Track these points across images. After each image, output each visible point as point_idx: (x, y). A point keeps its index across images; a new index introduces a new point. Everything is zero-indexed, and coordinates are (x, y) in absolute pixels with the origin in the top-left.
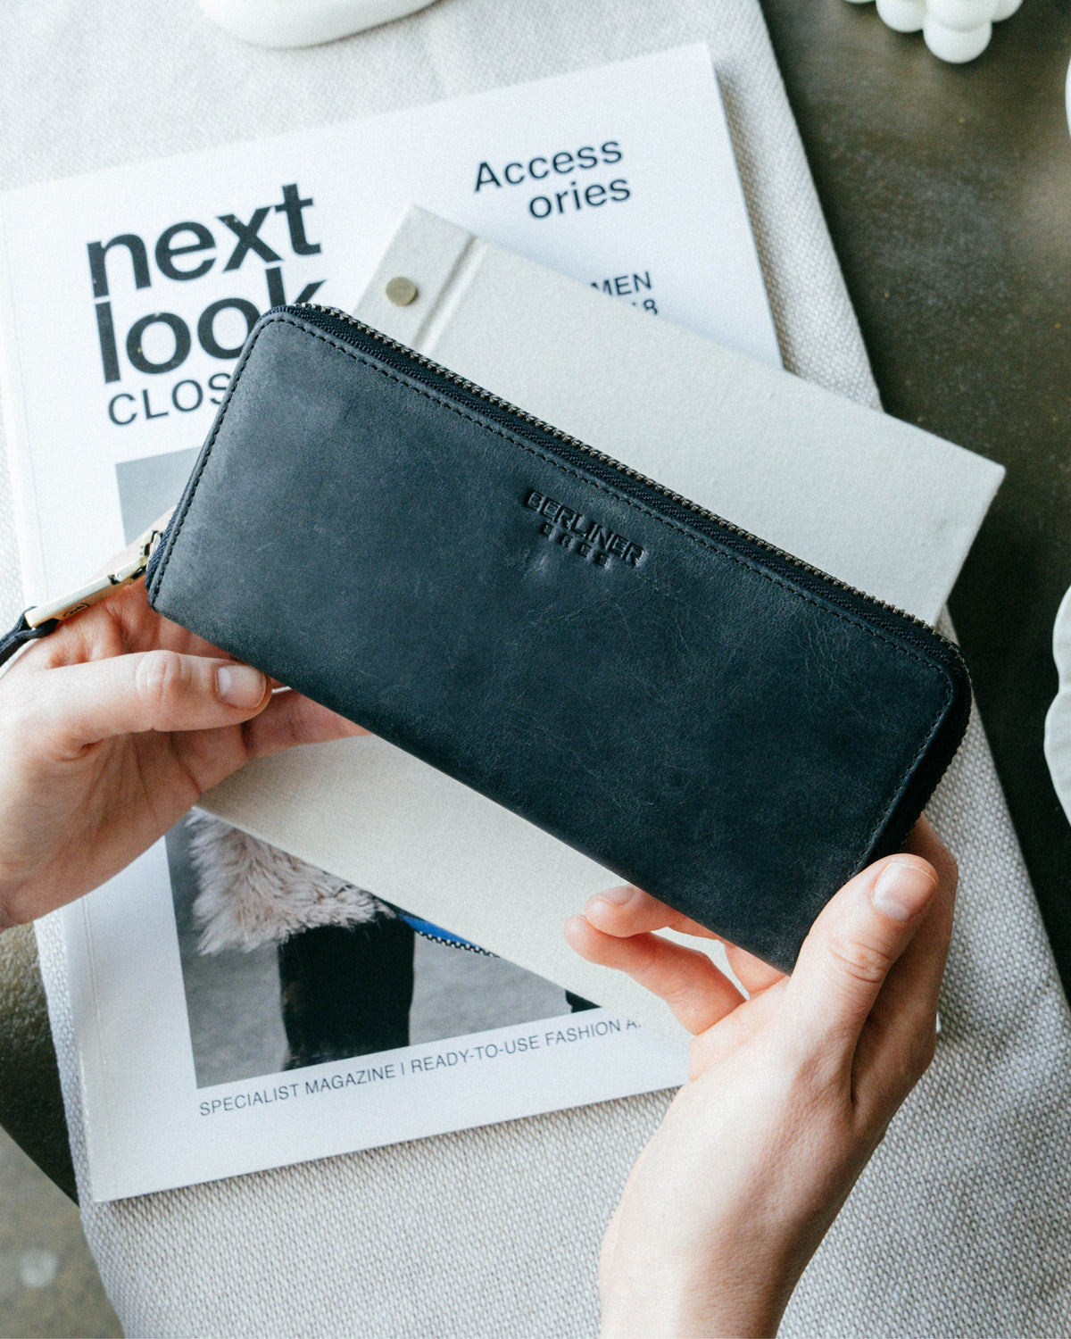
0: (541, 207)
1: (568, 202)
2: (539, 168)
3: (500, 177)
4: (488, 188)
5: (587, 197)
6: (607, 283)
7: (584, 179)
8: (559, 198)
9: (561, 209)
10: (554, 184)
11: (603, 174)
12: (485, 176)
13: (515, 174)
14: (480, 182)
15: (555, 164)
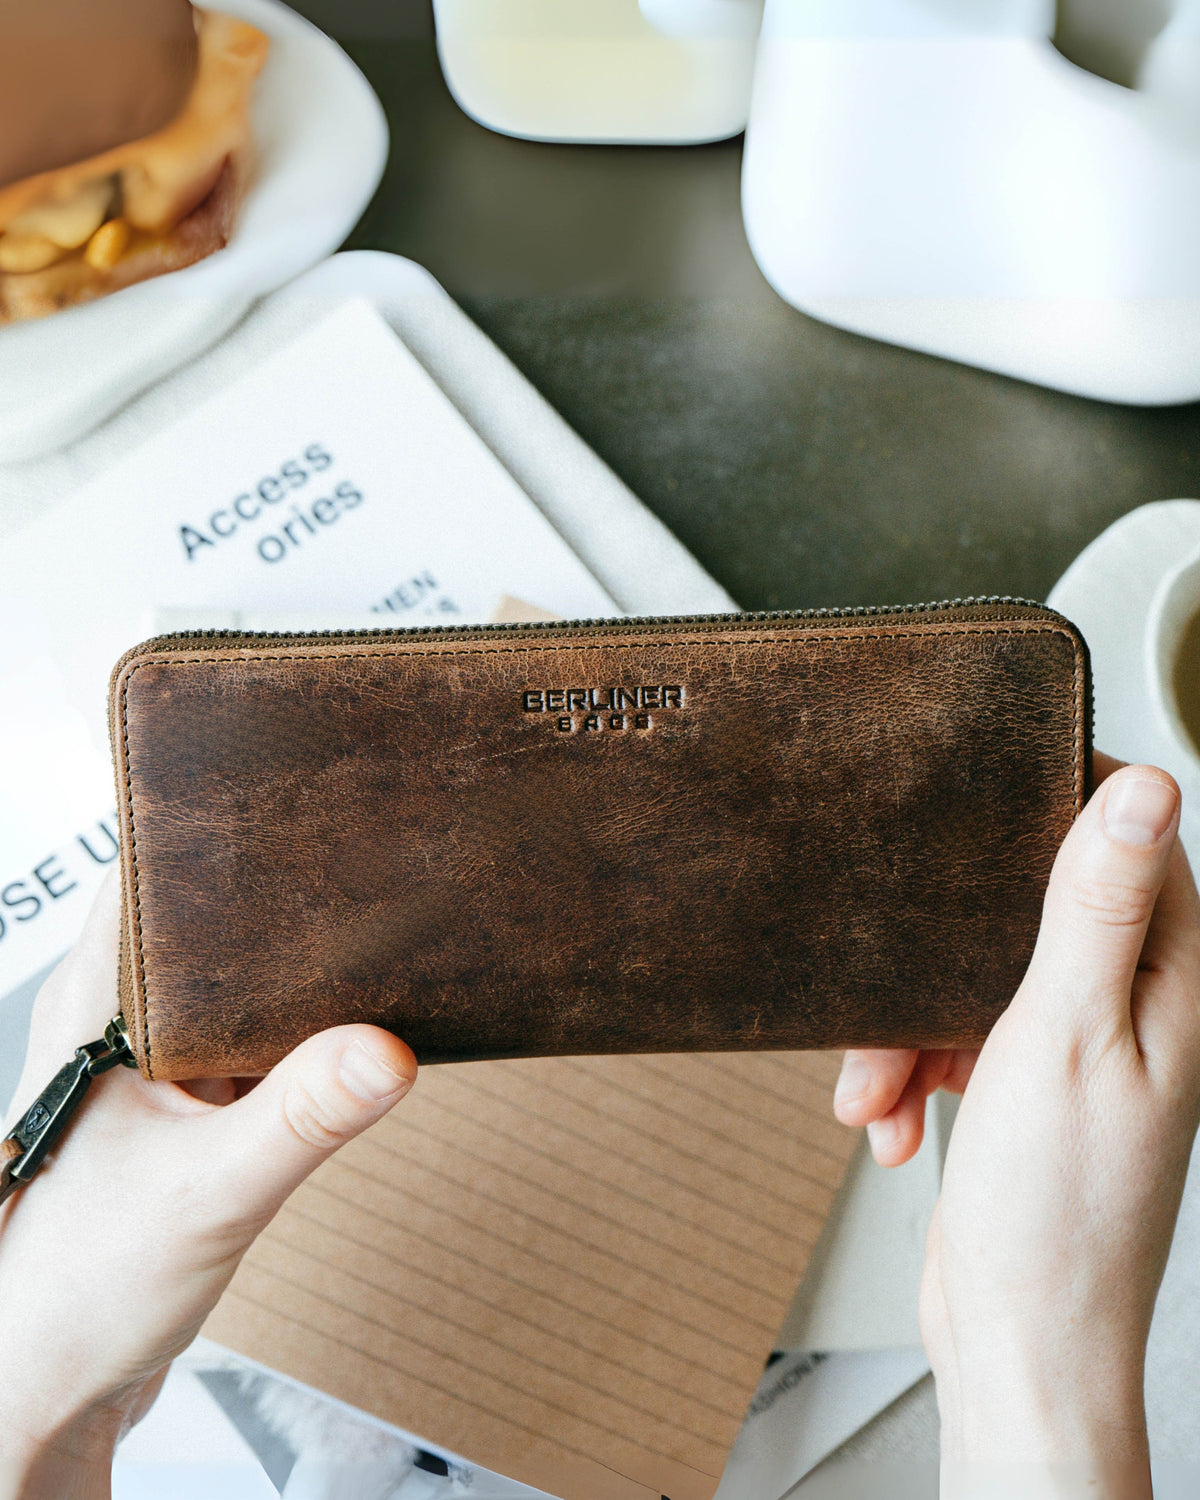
0: (271, 549)
1: (299, 530)
2: (247, 507)
3: (207, 533)
4: (202, 551)
5: (317, 516)
6: (388, 603)
7: (302, 498)
8: (287, 530)
9: (295, 541)
10: (272, 519)
11: (321, 485)
12: (192, 540)
13: (224, 524)
14: (190, 549)
15: (263, 495)
